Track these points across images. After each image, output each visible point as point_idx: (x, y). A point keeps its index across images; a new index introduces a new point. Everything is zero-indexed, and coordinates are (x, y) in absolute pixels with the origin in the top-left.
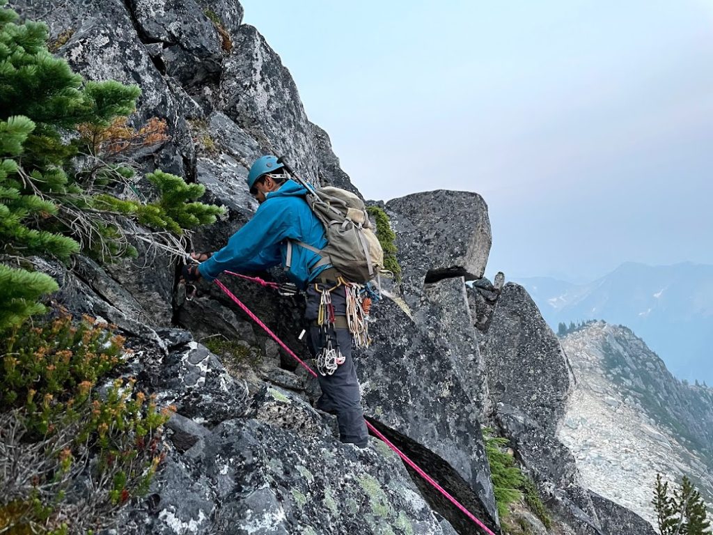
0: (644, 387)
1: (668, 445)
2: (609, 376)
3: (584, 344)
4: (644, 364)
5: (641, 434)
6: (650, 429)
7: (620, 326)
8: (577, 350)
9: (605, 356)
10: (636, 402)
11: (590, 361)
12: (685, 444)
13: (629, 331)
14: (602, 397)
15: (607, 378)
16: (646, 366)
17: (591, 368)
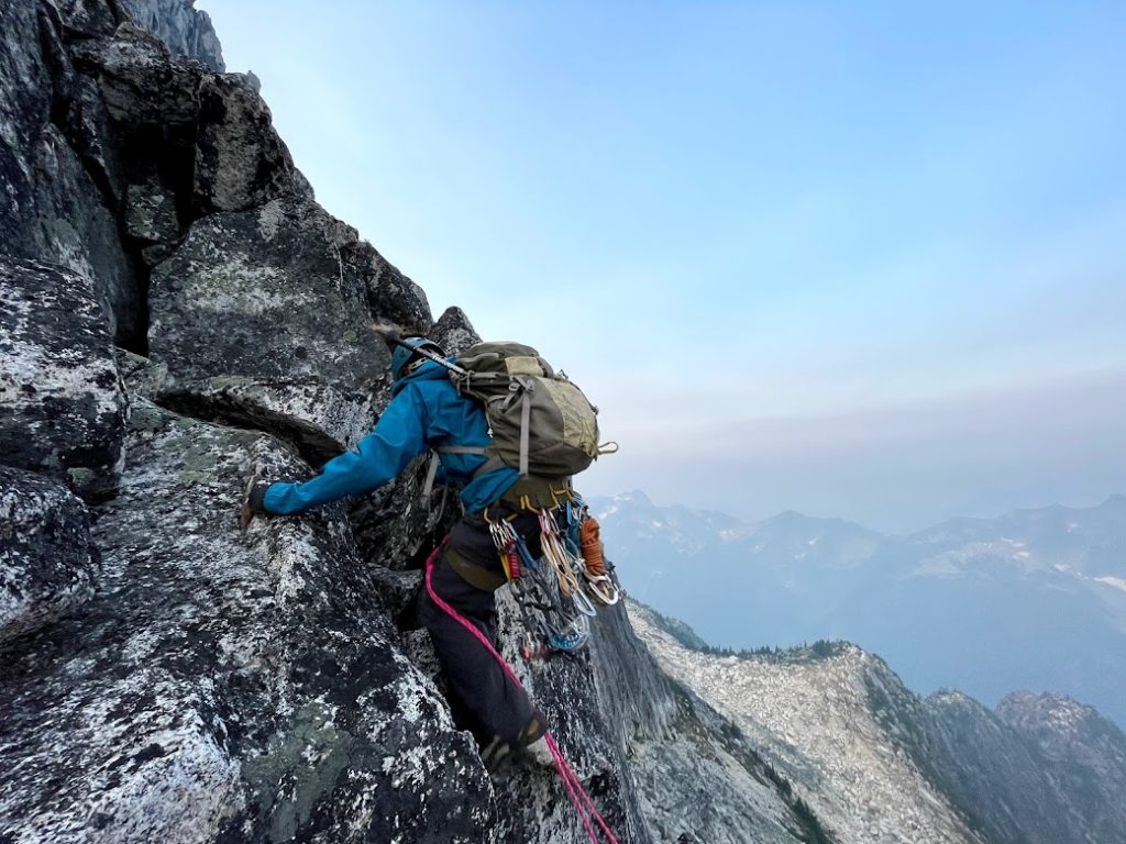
0: (908, 734)
1: (949, 820)
2: (877, 719)
3: (846, 674)
4: (903, 705)
5: (921, 802)
6: (929, 796)
7: (874, 655)
8: (840, 680)
9: (869, 691)
10: (908, 758)
11: (855, 696)
12: (964, 821)
13: (885, 663)
14: (874, 744)
15: (875, 721)
16: (906, 708)
17: (856, 705)
